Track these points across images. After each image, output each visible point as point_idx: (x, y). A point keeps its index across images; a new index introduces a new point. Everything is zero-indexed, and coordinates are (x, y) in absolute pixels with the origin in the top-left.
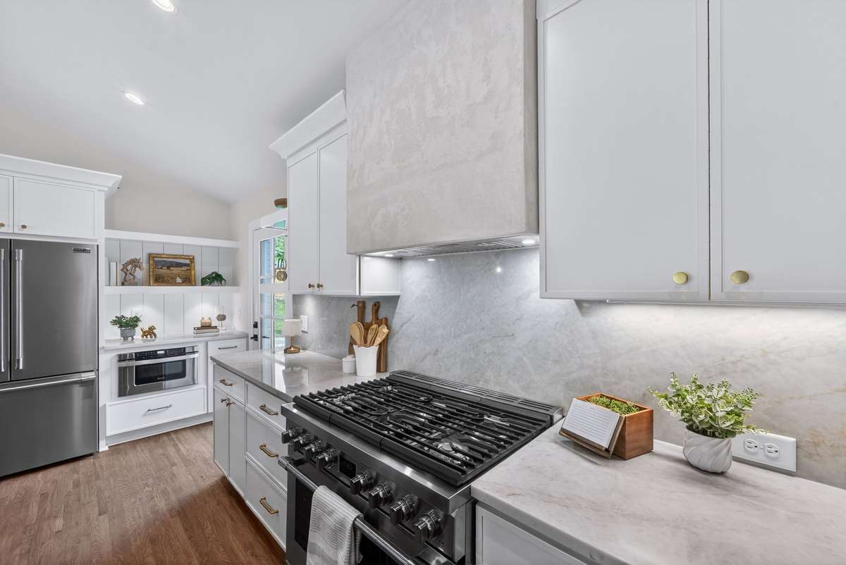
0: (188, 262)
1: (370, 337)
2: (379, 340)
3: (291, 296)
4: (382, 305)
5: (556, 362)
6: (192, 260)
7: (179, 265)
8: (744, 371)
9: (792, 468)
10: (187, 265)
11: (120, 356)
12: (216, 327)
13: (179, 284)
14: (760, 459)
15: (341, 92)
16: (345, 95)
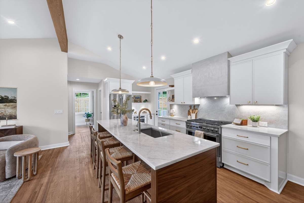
0: (140, 97)
1: (194, 112)
2: (196, 112)
3: (169, 105)
4: (196, 106)
5: (232, 115)
6: (141, 97)
7: (139, 98)
8: (261, 114)
9: (267, 126)
10: (140, 98)
11: (134, 117)
12: (146, 112)
13: (139, 102)
14: (263, 126)
15: (191, 70)
16: (192, 70)
